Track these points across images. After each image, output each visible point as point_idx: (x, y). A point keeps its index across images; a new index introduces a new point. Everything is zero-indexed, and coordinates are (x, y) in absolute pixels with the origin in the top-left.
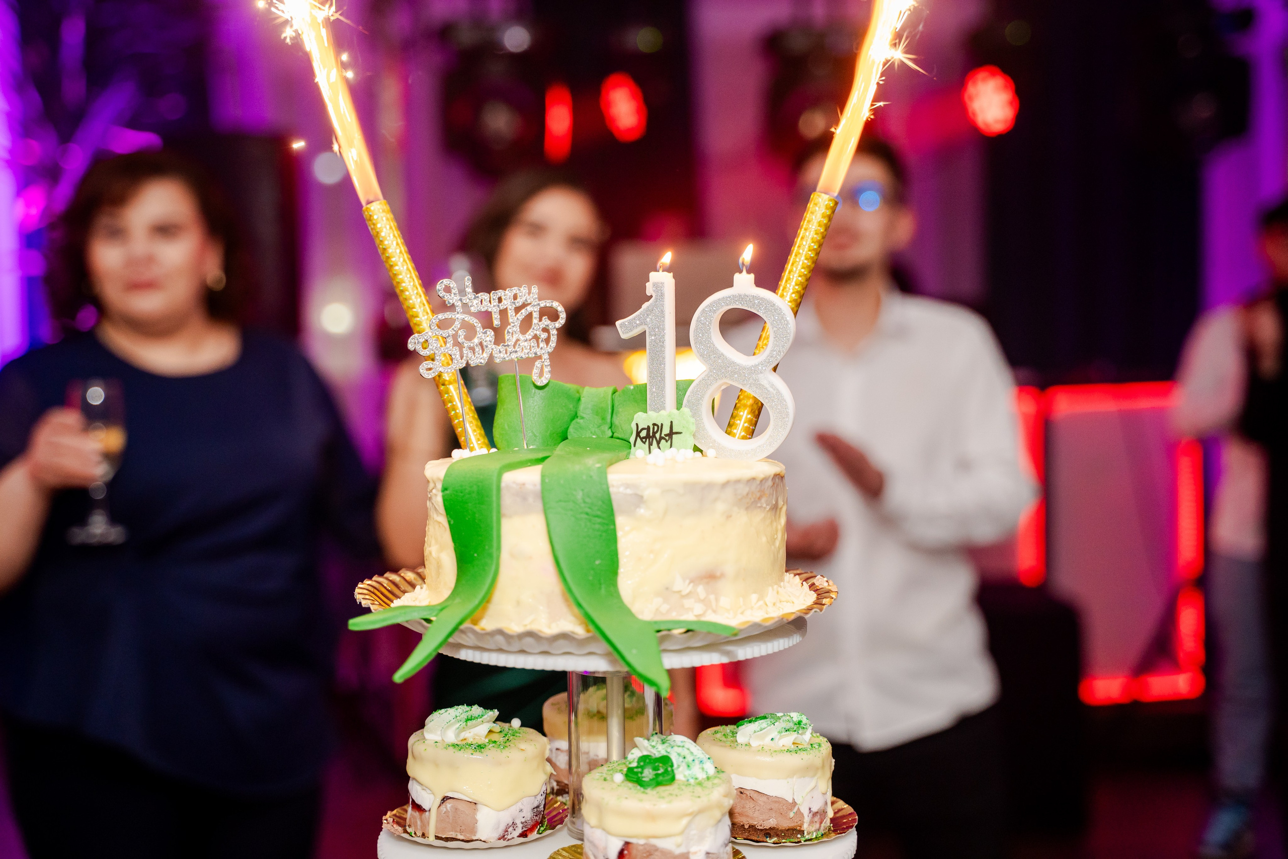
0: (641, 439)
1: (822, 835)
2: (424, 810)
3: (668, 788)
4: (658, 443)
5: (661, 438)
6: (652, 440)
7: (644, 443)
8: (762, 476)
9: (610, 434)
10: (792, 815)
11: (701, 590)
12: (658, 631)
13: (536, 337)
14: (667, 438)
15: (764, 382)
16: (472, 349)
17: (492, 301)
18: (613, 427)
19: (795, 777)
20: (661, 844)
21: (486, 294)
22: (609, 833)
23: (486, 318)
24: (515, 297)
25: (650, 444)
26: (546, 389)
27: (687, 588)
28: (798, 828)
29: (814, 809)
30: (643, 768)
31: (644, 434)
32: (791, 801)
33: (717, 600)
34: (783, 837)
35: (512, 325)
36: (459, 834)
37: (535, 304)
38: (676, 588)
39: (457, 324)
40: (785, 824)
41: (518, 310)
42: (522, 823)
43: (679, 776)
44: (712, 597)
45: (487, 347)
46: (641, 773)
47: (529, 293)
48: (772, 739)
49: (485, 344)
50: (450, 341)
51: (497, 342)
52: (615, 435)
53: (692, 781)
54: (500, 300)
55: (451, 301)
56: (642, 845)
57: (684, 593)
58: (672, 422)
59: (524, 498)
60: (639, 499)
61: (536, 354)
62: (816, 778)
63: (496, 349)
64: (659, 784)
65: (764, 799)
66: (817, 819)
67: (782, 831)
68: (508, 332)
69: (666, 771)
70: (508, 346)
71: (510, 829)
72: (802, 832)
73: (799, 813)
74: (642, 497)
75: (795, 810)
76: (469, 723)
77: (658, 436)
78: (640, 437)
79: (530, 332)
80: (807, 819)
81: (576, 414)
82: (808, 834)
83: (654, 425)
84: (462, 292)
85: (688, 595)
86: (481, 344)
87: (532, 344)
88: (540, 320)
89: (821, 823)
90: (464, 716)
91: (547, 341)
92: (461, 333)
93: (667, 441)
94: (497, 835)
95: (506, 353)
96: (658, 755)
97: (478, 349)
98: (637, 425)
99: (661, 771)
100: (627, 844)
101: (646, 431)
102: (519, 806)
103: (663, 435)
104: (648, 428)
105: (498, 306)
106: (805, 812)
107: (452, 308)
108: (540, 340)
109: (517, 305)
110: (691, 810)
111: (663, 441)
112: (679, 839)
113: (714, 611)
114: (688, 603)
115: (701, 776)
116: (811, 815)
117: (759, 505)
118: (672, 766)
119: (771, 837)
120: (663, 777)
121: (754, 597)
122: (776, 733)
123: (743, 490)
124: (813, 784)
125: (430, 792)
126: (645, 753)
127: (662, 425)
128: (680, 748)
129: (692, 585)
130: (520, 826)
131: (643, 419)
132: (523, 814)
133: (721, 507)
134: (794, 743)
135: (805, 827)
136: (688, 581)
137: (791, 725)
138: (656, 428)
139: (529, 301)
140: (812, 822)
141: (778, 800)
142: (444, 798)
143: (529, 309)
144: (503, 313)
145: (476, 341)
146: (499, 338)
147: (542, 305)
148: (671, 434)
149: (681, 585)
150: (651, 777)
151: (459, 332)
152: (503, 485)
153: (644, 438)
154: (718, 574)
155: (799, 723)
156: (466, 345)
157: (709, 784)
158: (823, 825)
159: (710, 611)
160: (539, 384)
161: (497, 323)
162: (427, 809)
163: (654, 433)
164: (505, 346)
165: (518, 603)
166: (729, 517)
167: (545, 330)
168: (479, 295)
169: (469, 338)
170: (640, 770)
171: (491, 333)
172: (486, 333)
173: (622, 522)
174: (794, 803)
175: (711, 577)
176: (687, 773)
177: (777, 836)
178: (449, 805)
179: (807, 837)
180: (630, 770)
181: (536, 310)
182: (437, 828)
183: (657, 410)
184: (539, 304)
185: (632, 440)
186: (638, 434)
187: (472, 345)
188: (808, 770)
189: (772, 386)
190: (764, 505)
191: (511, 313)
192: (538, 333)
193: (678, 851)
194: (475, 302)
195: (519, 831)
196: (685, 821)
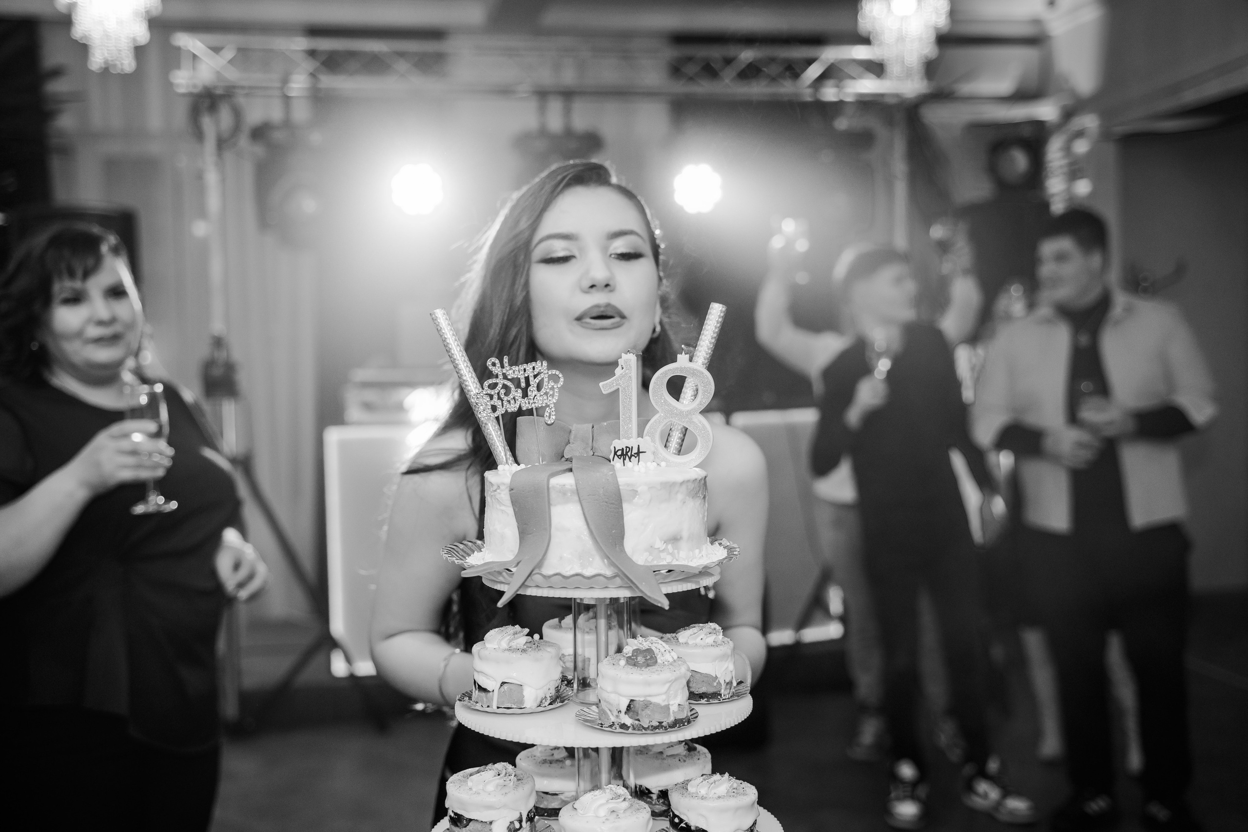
0: (618, 456)
1: (731, 697)
2: (489, 691)
3: (653, 667)
4: (630, 458)
5: (632, 455)
6: (626, 457)
7: (620, 459)
8: (700, 478)
9: (592, 454)
10: (715, 684)
11: (670, 547)
12: (654, 572)
13: (546, 394)
14: (636, 455)
15: (695, 420)
16: (509, 402)
17: (520, 371)
18: (593, 449)
19: (717, 661)
20: (654, 700)
21: (517, 367)
22: (620, 695)
23: (516, 382)
24: (534, 368)
25: (624, 459)
26: (552, 426)
27: (662, 546)
28: (718, 692)
29: (727, 681)
30: (637, 656)
31: (619, 453)
32: (714, 676)
33: (678, 553)
34: (711, 698)
35: (532, 386)
36: (513, 705)
37: (546, 372)
38: (656, 547)
39: (500, 385)
40: (711, 690)
41: (535, 376)
42: (550, 697)
43: (659, 661)
44: (676, 551)
45: (518, 400)
46: (637, 659)
47: (542, 365)
48: (701, 639)
49: (517, 398)
50: (496, 397)
51: (523, 397)
52: (595, 454)
53: (666, 663)
54: (525, 370)
55: (496, 371)
56: (642, 701)
57: (661, 549)
58: (639, 446)
59: (564, 494)
60: (635, 493)
61: (546, 404)
62: (727, 661)
63: (523, 401)
64: (648, 665)
65: (699, 675)
66: (728, 687)
67: (709, 694)
68: (530, 390)
69: (652, 657)
70: (530, 399)
71: (544, 701)
72: (720, 695)
73: (719, 683)
74: (637, 491)
75: (717, 681)
76: (516, 636)
77: (629, 454)
78: (617, 455)
79: (543, 390)
80: (723, 686)
81: (569, 441)
82: (724, 696)
83: (627, 447)
84: (502, 366)
85: (663, 551)
86: (514, 398)
87: (545, 398)
88: (549, 383)
89: (730, 689)
90: (512, 631)
91: (553, 396)
92: (503, 391)
93: (636, 457)
94: (536, 705)
95: (529, 404)
96: (644, 649)
97: (512, 402)
98: (615, 447)
99: (649, 657)
100: (632, 701)
101: (621, 451)
102: (548, 687)
103: (633, 454)
104: (623, 449)
105: (524, 374)
106: (722, 682)
107: (497, 376)
108: (549, 395)
109: (535, 373)
110: (670, 679)
111: (633, 457)
112: (664, 697)
113: (677, 560)
114: (663, 555)
115: (671, 660)
116: (725, 684)
117: (698, 495)
118: (654, 654)
119: (703, 699)
120: (651, 660)
121: (697, 551)
122: (704, 635)
123: (691, 486)
124: (726, 666)
125: (493, 680)
126: (635, 648)
127: (632, 447)
128: (657, 644)
129: (665, 544)
130: (549, 698)
131: (620, 444)
132: (550, 691)
133: (680, 497)
134: (714, 642)
135: (722, 692)
136: (663, 542)
137: (710, 630)
138: (628, 449)
139: (542, 371)
140: (726, 689)
141: (707, 676)
142: (502, 683)
143: (542, 375)
144: (527, 379)
145: (511, 396)
146: (525, 395)
147: (550, 373)
148: (638, 453)
149: (659, 544)
150: (643, 661)
151: (501, 390)
152: (550, 486)
153: (619, 455)
154: (679, 537)
155: (715, 629)
156: (505, 399)
157: (674, 664)
158: (731, 690)
159: (675, 560)
160: (549, 422)
161: (523, 385)
162: (491, 690)
163: (627, 453)
164: (528, 399)
165: (561, 558)
166: (684, 502)
167: (552, 388)
168: (512, 367)
169: (507, 394)
170: (635, 657)
171: (520, 391)
172: (517, 391)
173: (625, 506)
174: (716, 677)
175: (675, 539)
176: (662, 658)
177: (707, 697)
178: (506, 687)
179: (724, 698)
180: (629, 657)
181: (546, 376)
182: (498, 702)
183: (629, 438)
184: (548, 373)
185: (611, 457)
186: (615, 453)
187: (509, 399)
188: (723, 657)
189: (700, 422)
190: (701, 495)
191: (531, 379)
192: (548, 391)
193: (663, 704)
194: (511, 372)
195: (549, 702)
196: (668, 685)
